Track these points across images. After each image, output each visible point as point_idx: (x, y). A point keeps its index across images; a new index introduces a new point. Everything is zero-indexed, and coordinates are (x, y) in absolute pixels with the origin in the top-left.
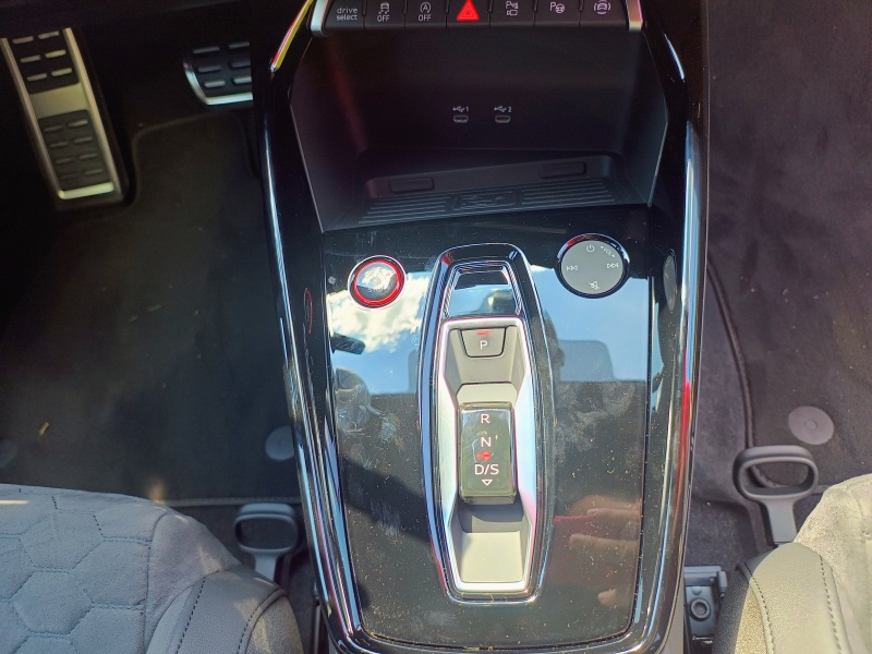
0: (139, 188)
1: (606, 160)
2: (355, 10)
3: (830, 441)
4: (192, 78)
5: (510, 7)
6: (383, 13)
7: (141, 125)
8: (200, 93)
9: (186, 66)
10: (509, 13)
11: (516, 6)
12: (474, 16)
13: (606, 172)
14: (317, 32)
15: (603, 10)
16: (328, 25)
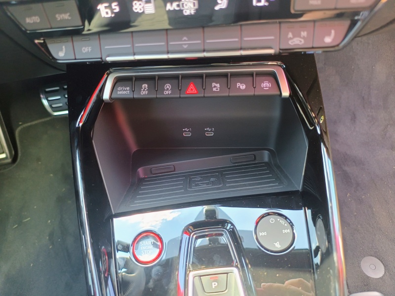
0: (20, 155)
1: (266, 153)
2: (128, 88)
3: (383, 276)
4: (45, 102)
5: (215, 87)
6: (144, 90)
7: (20, 123)
8: (49, 109)
9: (42, 96)
10: (214, 89)
11: (218, 85)
12: (194, 91)
13: (266, 159)
14: (107, 100)
15: (266, 87)
16: (113, 96)
